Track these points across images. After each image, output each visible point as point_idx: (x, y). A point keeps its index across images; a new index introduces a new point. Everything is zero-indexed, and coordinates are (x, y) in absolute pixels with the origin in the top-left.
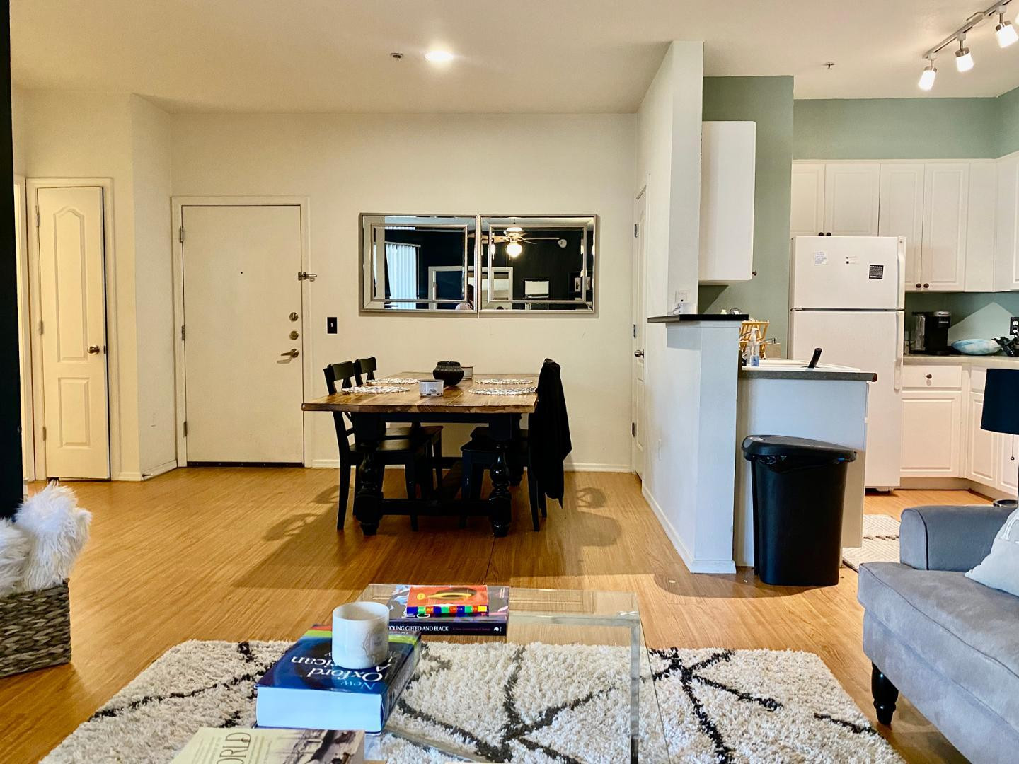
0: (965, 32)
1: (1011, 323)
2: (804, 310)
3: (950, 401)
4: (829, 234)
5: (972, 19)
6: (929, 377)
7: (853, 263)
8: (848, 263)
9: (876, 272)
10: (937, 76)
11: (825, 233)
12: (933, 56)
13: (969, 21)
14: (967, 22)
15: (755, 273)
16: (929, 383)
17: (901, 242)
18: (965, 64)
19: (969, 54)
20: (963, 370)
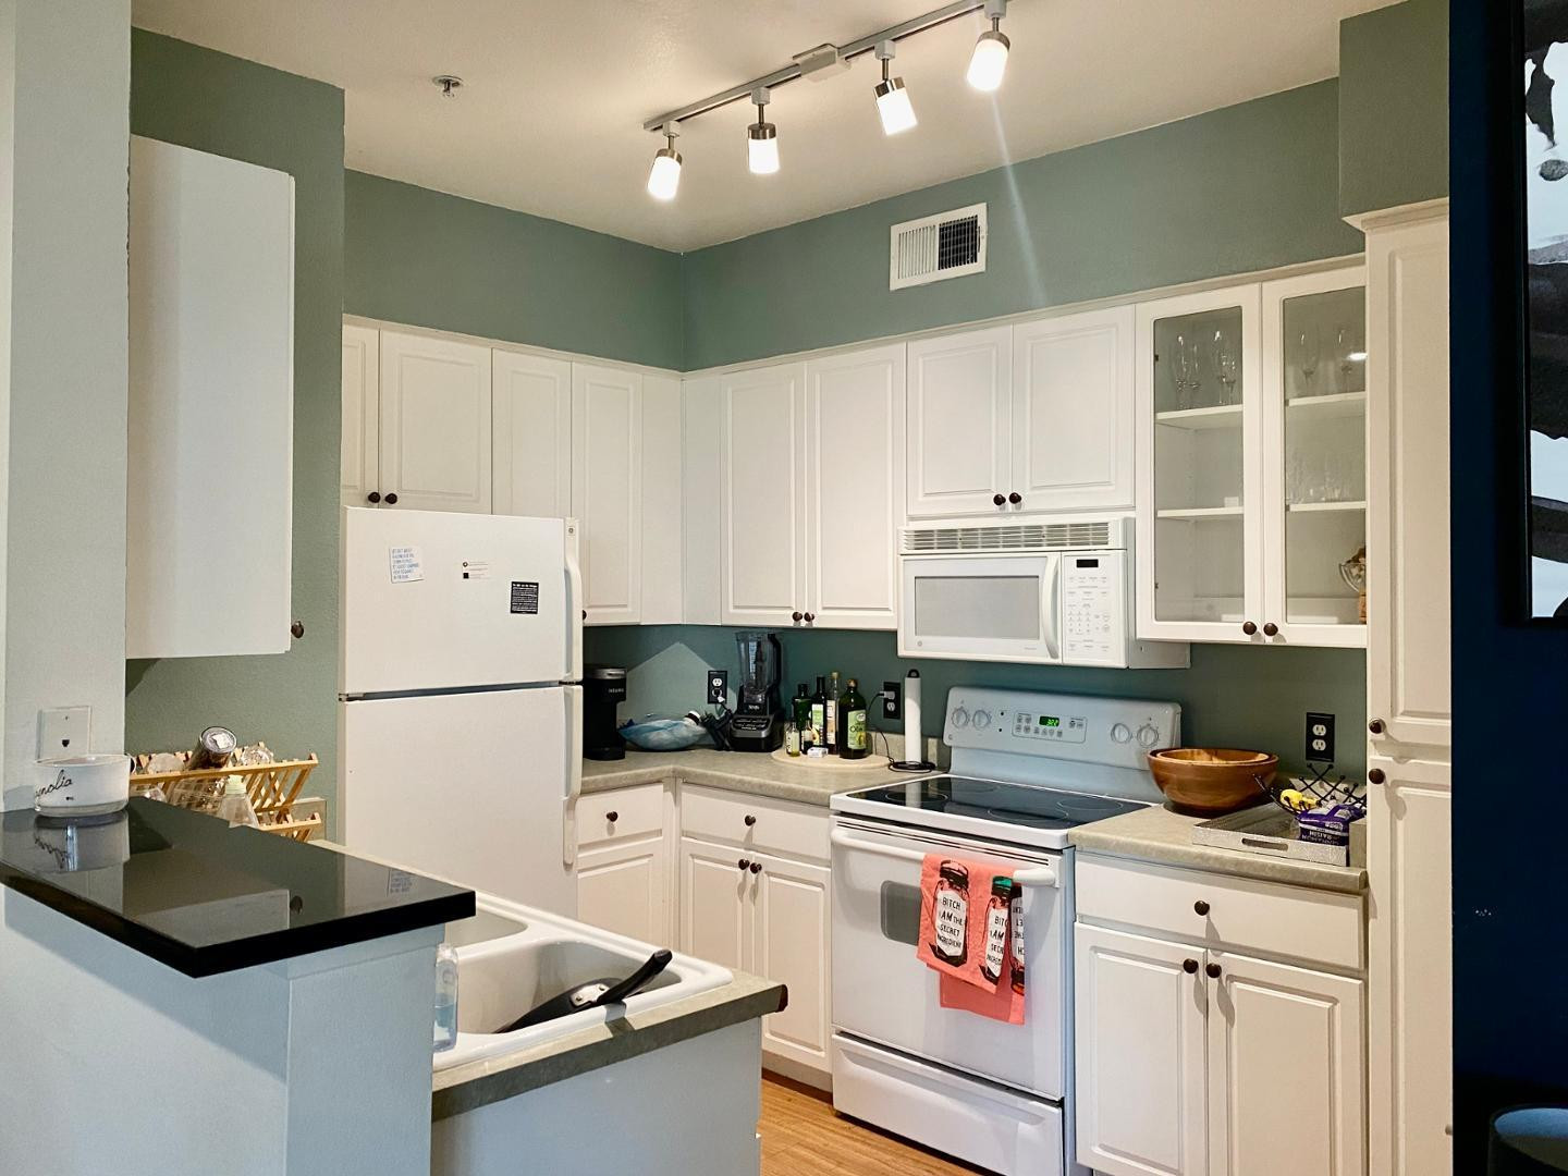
0: (769, 87)
1: (710, 682)
2: (367, 696)
3: (645, 861)
4: (392, 499)
5: (810, 55)
6: (613, 817)
7: (478, 577)
8: (466, 576)
9: (524, 598)
10: (684, 176)
11: (383, 496)
12: (674, 127)
13: (798, 61)
14: (791, 62)
15: (297, 631)
16: (611, 830)
17: (571, 530)
18: (764, 158)
19: (775, 139)
20: (665, 791)
